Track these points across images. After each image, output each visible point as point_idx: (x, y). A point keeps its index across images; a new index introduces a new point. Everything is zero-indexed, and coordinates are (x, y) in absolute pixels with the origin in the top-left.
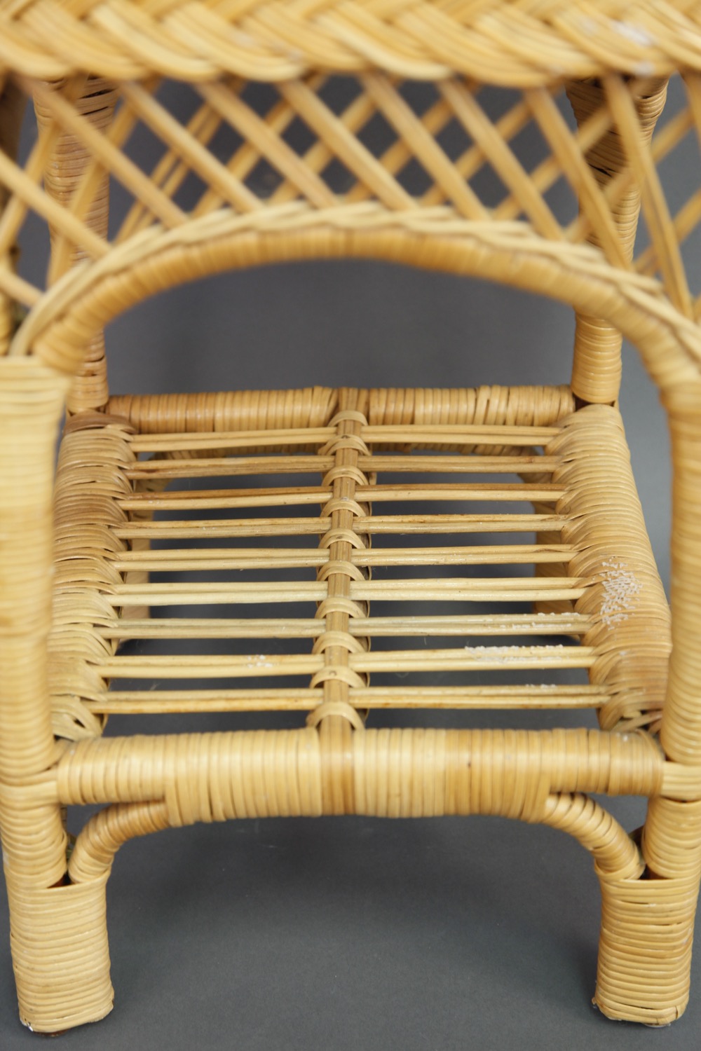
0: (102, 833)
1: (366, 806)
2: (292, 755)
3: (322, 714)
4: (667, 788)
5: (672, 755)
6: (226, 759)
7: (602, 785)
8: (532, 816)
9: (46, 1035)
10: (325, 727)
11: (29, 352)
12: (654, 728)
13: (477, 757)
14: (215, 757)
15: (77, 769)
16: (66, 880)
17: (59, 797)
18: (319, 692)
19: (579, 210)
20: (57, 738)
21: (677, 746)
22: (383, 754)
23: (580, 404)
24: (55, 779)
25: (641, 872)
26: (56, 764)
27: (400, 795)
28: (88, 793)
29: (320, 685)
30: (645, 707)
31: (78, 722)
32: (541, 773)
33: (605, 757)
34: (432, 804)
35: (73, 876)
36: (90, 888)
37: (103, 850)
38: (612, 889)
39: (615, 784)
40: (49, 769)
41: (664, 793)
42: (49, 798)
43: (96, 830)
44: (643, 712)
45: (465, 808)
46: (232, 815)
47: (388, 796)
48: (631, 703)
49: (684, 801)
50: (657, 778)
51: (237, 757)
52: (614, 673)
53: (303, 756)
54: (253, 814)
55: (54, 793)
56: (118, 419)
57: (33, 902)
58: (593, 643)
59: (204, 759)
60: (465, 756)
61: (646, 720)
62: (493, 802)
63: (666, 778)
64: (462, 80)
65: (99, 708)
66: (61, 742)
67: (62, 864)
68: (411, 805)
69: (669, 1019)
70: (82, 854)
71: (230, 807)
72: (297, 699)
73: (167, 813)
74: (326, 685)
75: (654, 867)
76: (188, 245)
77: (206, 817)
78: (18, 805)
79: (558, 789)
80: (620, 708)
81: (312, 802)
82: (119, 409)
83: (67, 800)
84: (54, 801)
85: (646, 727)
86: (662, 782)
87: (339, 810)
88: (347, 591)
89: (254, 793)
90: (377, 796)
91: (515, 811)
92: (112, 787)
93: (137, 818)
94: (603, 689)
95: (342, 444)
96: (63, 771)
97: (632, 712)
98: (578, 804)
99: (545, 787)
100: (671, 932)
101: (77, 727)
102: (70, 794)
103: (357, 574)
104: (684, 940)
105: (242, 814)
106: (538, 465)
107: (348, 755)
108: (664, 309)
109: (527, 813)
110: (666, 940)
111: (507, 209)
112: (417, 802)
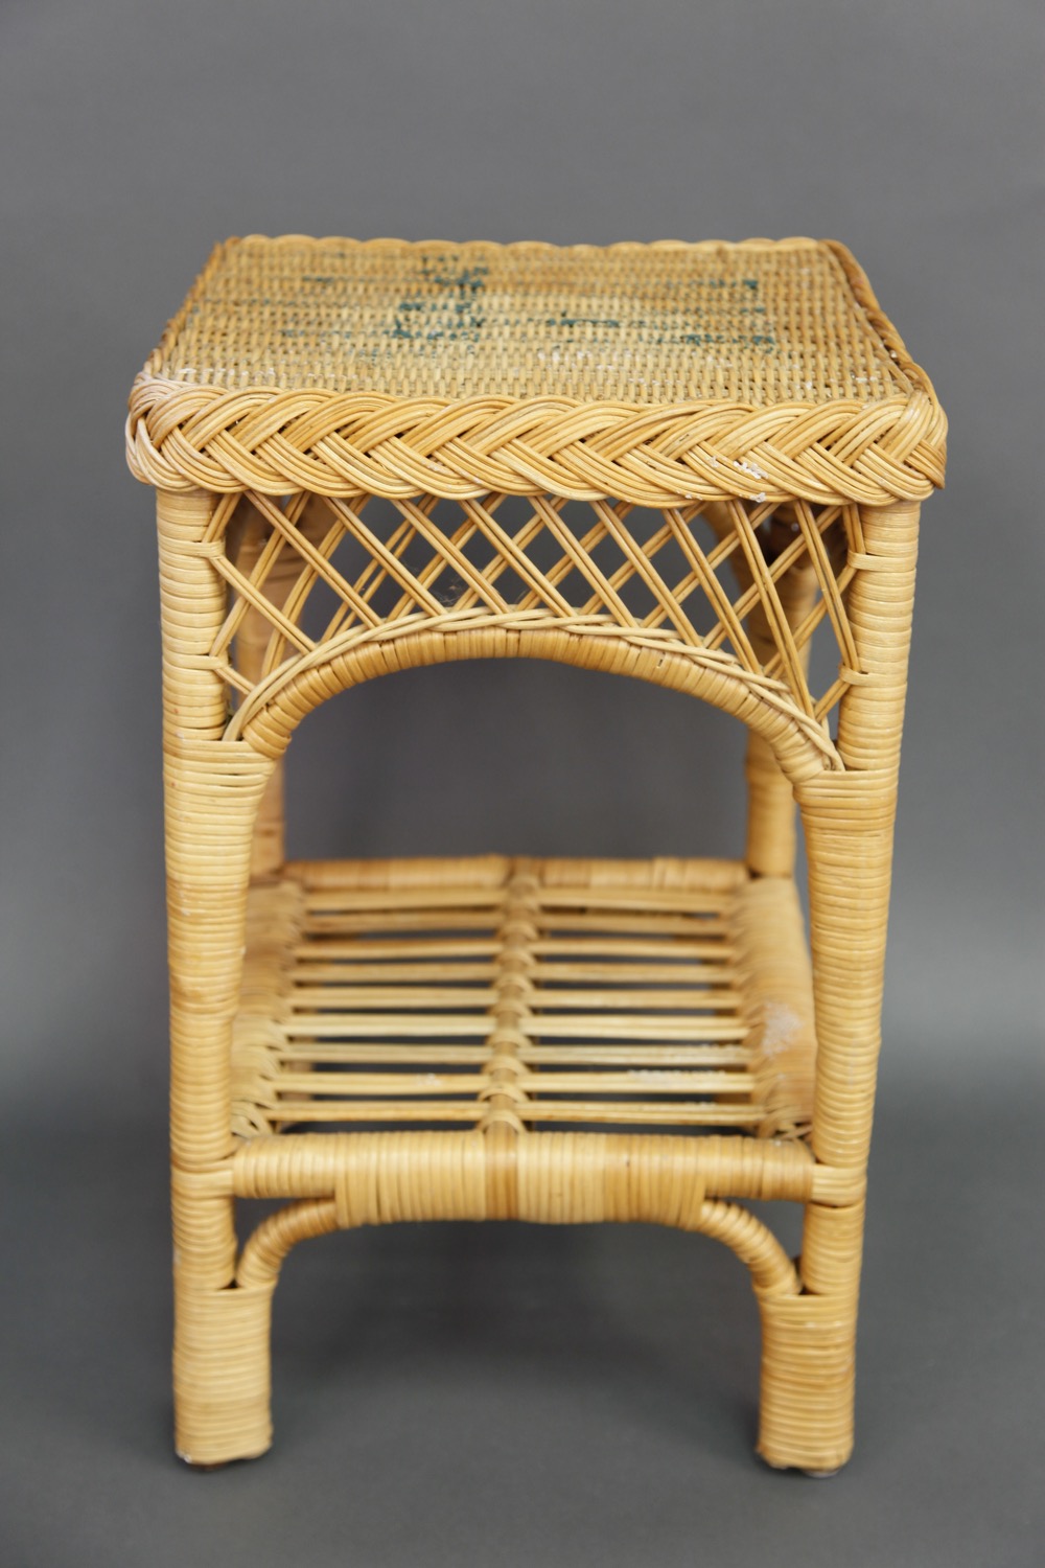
0: (273, 1234)
1: (529, 1208)
2: (458, 1153)
3: (489, 1121)
4: (818, 1192)
5: (822, 1157)
6: (395, 1155)
7: (755, 1189)
8: (689, 1222)
9: (201, 1469)
10: (490, 1131)
11: (240, 738)
12: (808, 1138)
13: (635, 1158)
14: (384, 1156)
15: (252, 1161)
16: (233, 1285)
17: (234, 1188)
18: (486, 1105)
19: (715, 620)
20: (234, 1134)
21: (829, 1148)
22: (546, 1153)
23: (754, 875)
24: (231, 1168)
25: (799, 1290)
26: (232, 1154)
27: (561, 1195)
28: (262, 1184)
29: (488, 1099)
30: (799, 1120)
31: (253, 1124)
32: (697, 1174)
33: (758, 1162)
34: (592, 1209)
35: (241, 1281)
36: (255, 1295)
37: (272, 1253)
38: (770, 1308)
39: (767, 1186)
40: (225, 1158)
41: (816, 1197)
42: (224, 1188)
43: (267, 1233)
44: (798, 1125)
45: (624, 1213)
46: (399, 1217)
47: (550, 1196)
48: (785, 1117)
49: (834, 1207)
50: (808, 1183)
51: (405, 1154)
52: (772, 1093)
53: (469, 1155)
54: (419, 1217)
55: (229, 1182)
56: (292, 879)
57: (201, 1306)
58: (755, 1071)
59: (374, 1156)
60: (624, 1157)
61: (802, 1131)
62: (652, 1208)
63: (817, 1181)
64: (613, 503)
65: (273, 1115)
66: (236, 1138)
67: (230, 1269)
68: (572, 1208)
69: (833, 1463)
70: (252, 1258)
71: (397, 1205)
72: (463, 1110)
73: (337, 1212)
74: (493, 1099)
75: (811, 1285)
76: (382, 643)
77: (374, 1218)
78: (194, 1194)
79: (712, 1194)
80: (776, 1122)
81: (476, 1204)
82: (295, 870)
83: (242, 1192)
84: (228, 1192)
85: (801, 1138)
86: (812, 1184)
87: (502, 1213)
88: (515, 1025)
89: (421, 1191)
90: (539, 1195)
91: (671, 1217)
92: (285, 1178)
93: (307, 1218)
94: (761, 1108)
95: (516, 903)
96: (239, 1162)
97: (786, 1126)
98: (733, 1213)
99: (700, 1193)
100: (829, 1357)
101: (251, 1129)
102: (245, 1187)
103: (526, 1012)
104: (843, 1369)
105: (408, 1216)
106: (711, 927)
107: (512, 1155)
108: (789, 706)
109: (684, 1218)
110: (825, 1366)
111: (655, 617)
112: (578, 1202)
